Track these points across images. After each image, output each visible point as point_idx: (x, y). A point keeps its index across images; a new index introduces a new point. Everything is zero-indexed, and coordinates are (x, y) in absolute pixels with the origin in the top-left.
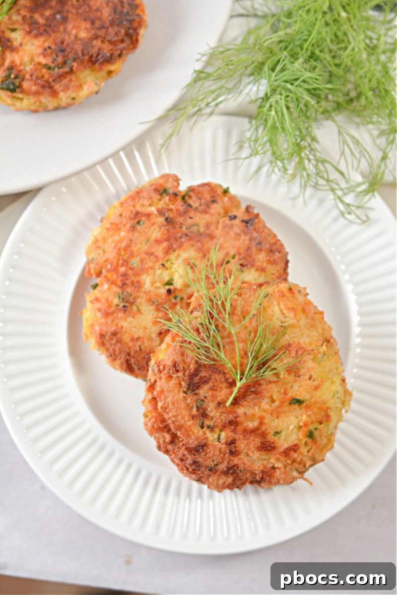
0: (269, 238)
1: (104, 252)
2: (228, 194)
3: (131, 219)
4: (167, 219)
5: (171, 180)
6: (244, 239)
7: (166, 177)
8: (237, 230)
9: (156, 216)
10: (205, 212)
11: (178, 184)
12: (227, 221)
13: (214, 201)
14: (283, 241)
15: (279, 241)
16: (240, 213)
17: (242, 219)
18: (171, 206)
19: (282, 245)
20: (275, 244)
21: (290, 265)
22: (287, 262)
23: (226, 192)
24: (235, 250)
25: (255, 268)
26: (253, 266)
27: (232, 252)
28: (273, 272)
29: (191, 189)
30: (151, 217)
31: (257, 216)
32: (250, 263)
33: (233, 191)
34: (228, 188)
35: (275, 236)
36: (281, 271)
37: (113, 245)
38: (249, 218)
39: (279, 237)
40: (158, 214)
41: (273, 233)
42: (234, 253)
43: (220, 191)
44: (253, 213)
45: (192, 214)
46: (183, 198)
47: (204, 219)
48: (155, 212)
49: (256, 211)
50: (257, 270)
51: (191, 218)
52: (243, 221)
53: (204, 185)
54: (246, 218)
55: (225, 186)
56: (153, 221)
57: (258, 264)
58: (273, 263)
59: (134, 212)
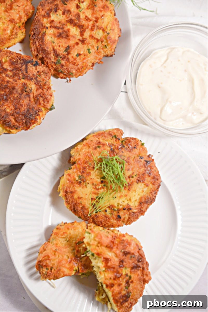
0: (155, 172)
1: (79, 155)
2: (143, 146)
3: (96, 144)
4: (111, 149)
5: (119, 132)
6: (142, 170)
7: (118, 130)
8: (142, 164)
9: (107, 146)
10: (130, 151)
11: (122, 134)
12: (138, 158)
13: (135, 148)
14: (161, 175)
15: (159, 175)
16: (145, 158)
17: (145, 160)
18: (115, 144)
19: (160, 177)
20: (156, 176)
21: (160, 187)
22: (160, 185)
23: (143, 144)
24: (137, 172)
25: (144, 184)
26: (143, 182)
27: (135, 174)
28: (152, 188)
29: (127, 139)
30: (105, 146)
31: (153, 160)
32: (142, 181)
33: (145, 146)
34: (144, 143)
35: (158, 172)
36: (156, 189)
37: (84, 153)
38: (148, 160)
39: (160, 173)
40: (108, 146)
41: (158, 170)
42: (137, 174)
43: (140, 143)
44: (152, 158)
45: (123, 150)
46: (122, 142)
47: (128, 154)
48: (107, 145)
49: (153, 158)
50: (144, 185)
51: (122, 152)
52: (145, 161)
53: (133, 139)
54: (147, 160)
55: (143, 142)
56: (105, 148)
57: (146, 182)
58: (153, 184)
59: (98, 141)
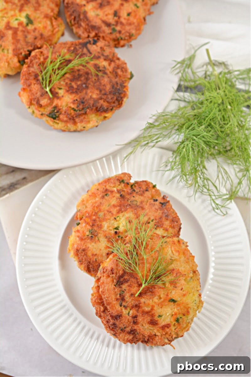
0: (173, 215)
1: (86, 207)
2: (155, 188)
3: (103, 192)
4: (121, 195)
5: (127, 176)
6: (159, 213)
7: (125, 174)
8: (157, 207)
9: (116, 193)
10: (142, 195)
11: (130, 179)
12: (152, 202)
13: (147, 190)
14: (180, 217)
15: (178, 216)
16: (160, 199)
17: (160, 202)
18: (125, 189)
19: (179, 219)
20: (175, 217)
21: (181, 230)
22: (180, 229)
23: (154, 187)
24: (153, 217)
25: (163, 228)
26: (162, 227)
27: (152, 218)
28: (172, 232)
29: (136, 182)
30: (113, 193)
31: (169, 202)
32: (160, 225)
33: (158, 187)
34: (156, 185)
35: (176, 214)
36: (177, 232)
37: (91, 204)
38: (164, 202)
39: (178, 215)
40: (117, 192)
41: (175, 212)
42: (153, 219)
43: (151, 186)
44: (167, 200)
45: (134, 194)
46: (132, 186)
47: (140, 198)
48: (116, 191)
49: (168, 199)
50: (163, 230)
51: (134, 197)
52: (160, 203)
53: (143, 181)
54: (162, 202)
55: (154, 184)
56: (114, 195)
57: (165, 226)
58: (173, 227)
59: (105, 189)
